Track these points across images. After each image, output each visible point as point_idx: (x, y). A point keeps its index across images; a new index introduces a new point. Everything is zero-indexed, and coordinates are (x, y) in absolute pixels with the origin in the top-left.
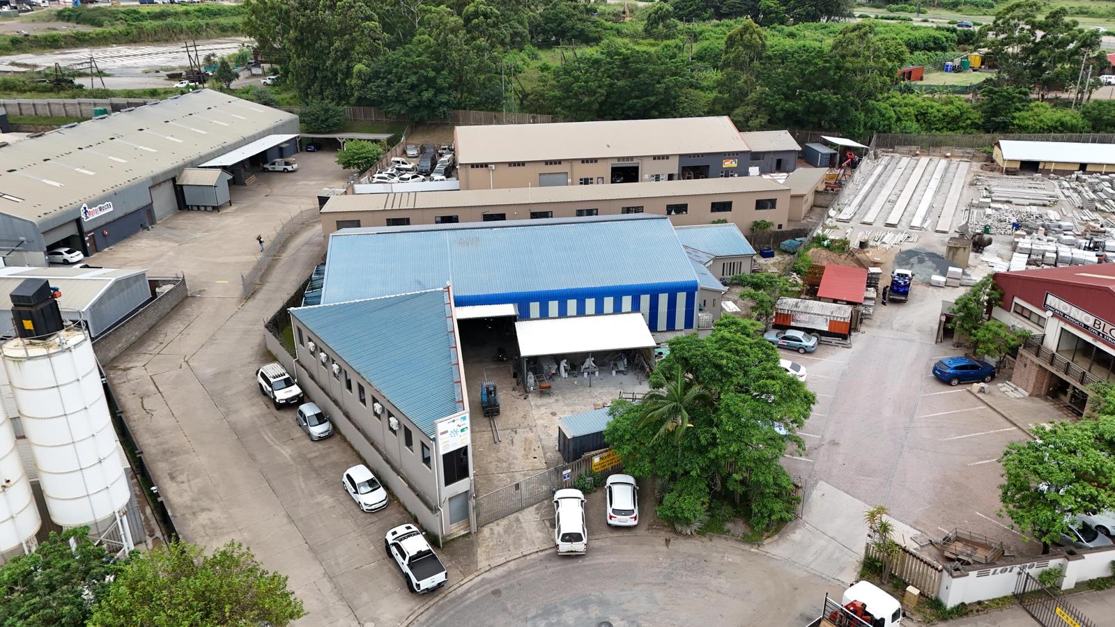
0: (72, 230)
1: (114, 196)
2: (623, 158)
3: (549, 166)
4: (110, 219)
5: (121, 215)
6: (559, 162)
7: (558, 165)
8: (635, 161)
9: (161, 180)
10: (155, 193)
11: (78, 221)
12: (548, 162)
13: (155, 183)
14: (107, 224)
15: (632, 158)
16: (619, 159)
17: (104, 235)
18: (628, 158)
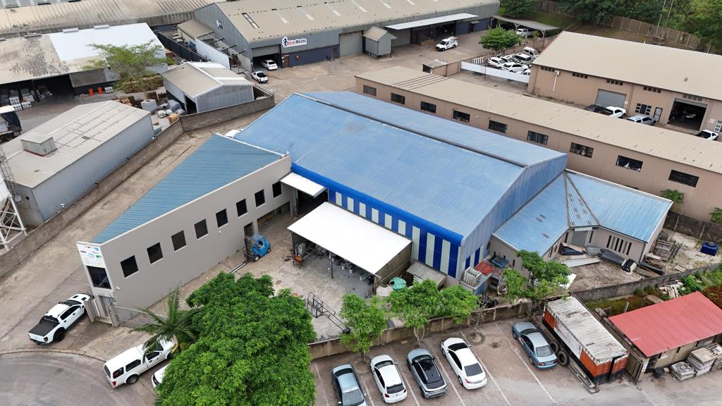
0: (274, 51)
1: (309, 36)
2: (690, 96)
3: (610, 84)
4: (304, 49)
5: (312, 48)
6: (621, 83)
7: (618, 86)
8: (703, 102)
9: (351, 31)
10: (342, 38)
11: (280, 45)
12: (609, 81)
13: (346, 33)
14: (300, 52)
15: (700, 98)
16: (685, 95)
17: (296, 59)
18: (695, 97)
